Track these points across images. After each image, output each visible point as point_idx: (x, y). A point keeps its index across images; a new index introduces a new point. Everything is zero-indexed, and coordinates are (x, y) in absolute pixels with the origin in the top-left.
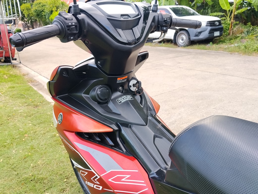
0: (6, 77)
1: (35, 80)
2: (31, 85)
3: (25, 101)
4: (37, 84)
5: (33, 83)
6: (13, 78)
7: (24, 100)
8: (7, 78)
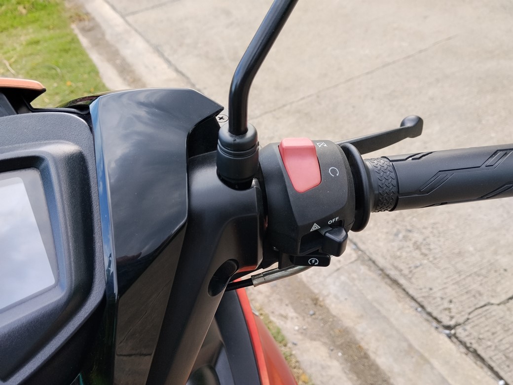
0: (24, 11)
1: (87, 14)
2: (76, 31)
3: (57, 87)
4: (91, 24)
5: (82, 24)
6: (37, 14)
7: (55, 85)
8: (26, 14)
